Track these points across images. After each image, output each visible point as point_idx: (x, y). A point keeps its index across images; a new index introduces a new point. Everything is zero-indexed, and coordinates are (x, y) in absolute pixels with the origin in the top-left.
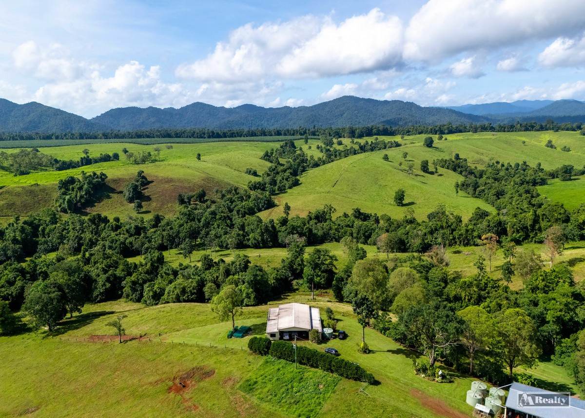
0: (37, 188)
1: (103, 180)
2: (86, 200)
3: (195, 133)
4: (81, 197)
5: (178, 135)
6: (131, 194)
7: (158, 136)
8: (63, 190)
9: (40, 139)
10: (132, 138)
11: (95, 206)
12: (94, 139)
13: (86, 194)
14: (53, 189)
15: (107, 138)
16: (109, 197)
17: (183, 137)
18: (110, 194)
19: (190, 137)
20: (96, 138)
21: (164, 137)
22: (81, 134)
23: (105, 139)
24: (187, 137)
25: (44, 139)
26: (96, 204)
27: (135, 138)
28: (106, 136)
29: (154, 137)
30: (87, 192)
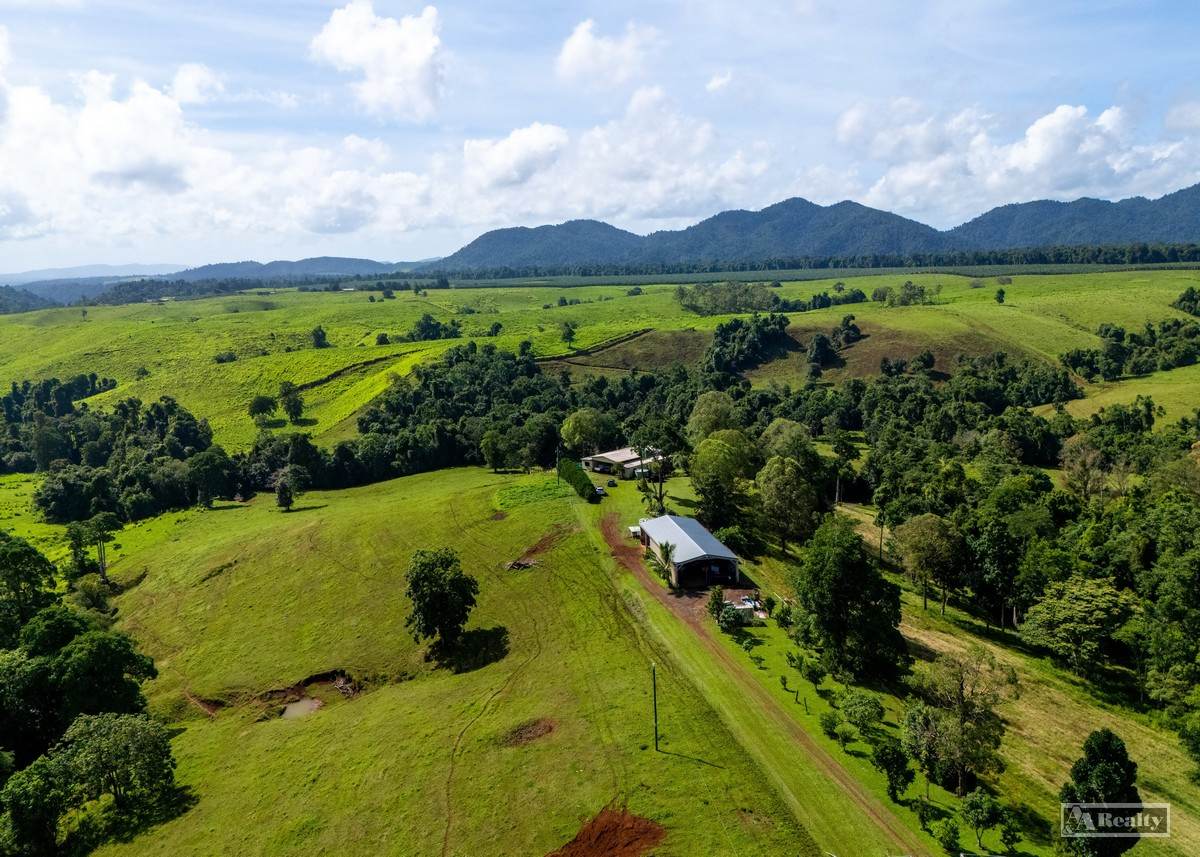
0: (690, 336)
1: (782, 327)
2: (746, 357)
3: (1102, 253)
4: (740, 352)
5: (1063, 258)
6: (814, 352)
7: (1019, 261)
8: (720, 338)
9: (810, 268)
10: (967, 264)
11: (758, 368)
12: (896, 266)
13: (748, 348)
14: (710, 336)
15: (920, 266)
16: (784, 356)
17: (1072, 262)
18: (789, 352)
19: (1089, 262)
20: (901, 264)
21: (1032, 261)
22: (876, 257)
23: (917, 266)
24: (1082, 262)
25: (816, 266)
26: (760, 366)
27: (973, 264)
28: (920, 260)
29: (1011, 263)
30: (752, 345)
